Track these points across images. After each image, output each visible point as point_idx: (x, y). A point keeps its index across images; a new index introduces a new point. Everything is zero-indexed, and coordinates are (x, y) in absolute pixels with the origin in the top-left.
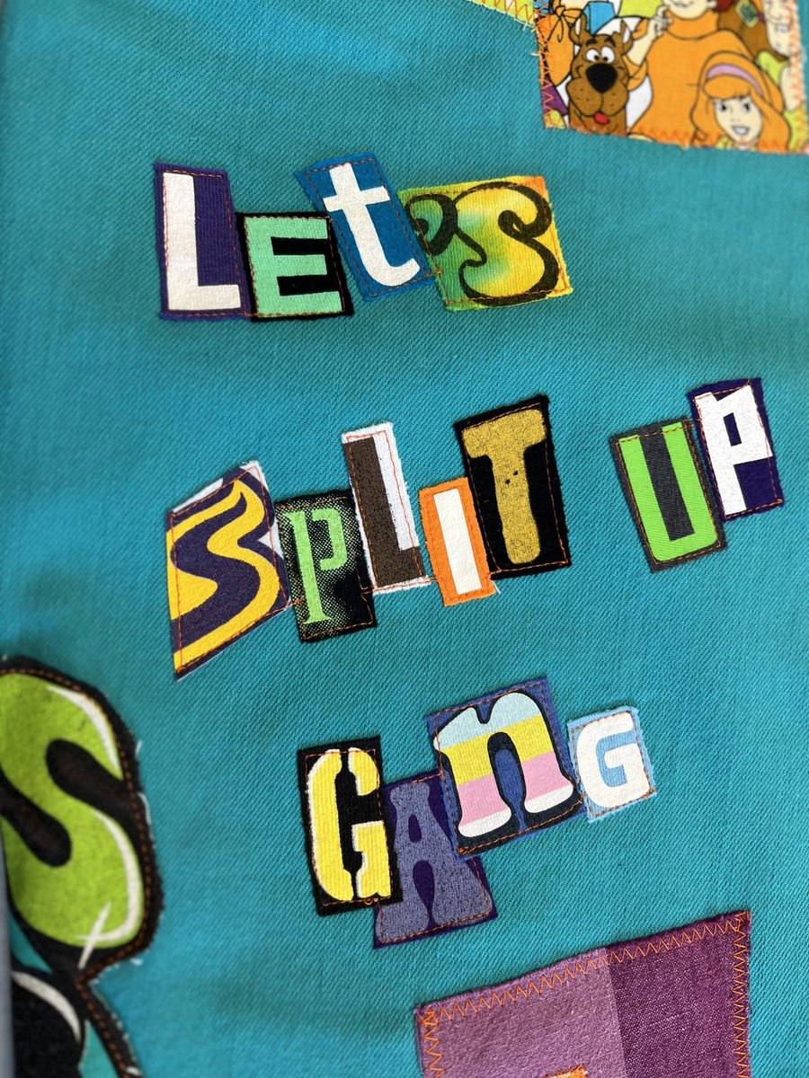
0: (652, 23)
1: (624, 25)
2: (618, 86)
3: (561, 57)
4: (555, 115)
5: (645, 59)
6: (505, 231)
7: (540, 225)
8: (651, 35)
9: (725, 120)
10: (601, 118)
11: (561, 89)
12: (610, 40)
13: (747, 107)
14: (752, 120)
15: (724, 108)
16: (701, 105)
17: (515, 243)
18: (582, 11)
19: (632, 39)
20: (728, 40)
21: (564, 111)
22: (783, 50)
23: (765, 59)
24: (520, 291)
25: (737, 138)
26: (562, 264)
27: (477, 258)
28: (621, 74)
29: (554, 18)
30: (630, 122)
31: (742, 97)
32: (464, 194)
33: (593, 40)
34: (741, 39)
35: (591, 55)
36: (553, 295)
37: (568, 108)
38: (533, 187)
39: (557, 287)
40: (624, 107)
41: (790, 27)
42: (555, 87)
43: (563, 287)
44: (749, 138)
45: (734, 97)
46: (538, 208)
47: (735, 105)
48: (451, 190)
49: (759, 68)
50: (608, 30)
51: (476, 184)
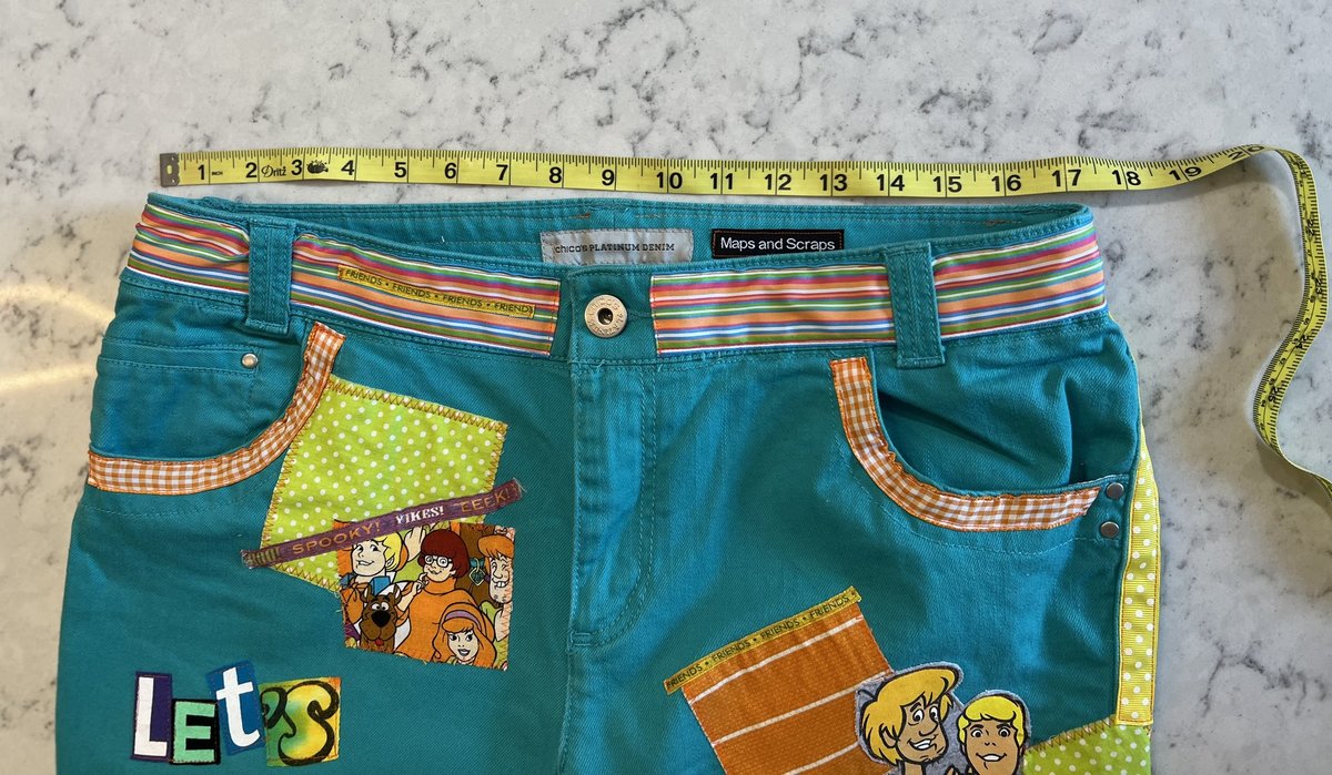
0: (416, 584)
1: (396, 588)
2: (390, 623)
3: (356, 610)
4: (352, 640)
5: (408, 607)
6: (310, 715)
7: (330, 712)
8: (414, 592)
9: (454, 645)
10: (379, 641)
11: (357, 626)
12: (386, 598)
13: (470, 637)
14: (473, 646)
15: (455, 638)
16: (440, 636)
17: (313, 723)
18: (369, 584)
19: (401, 596)
20: (462, 596)
21: (358, 638)
22: (500, 600)
23: (486, 606)
24: (309, 755)
25: (461, 657)
26: (337, 738)
27: (290, 731)
28: (393, 616)
29: (351, 590)
30: (396, 646)
31: (467, 631)
32: (294, 688)
33: (376, 598)
34: (471, 595)
35: (375, 607)
36: (326, 759)
37: (360, 636)
38: (332, 684)
39: (330, 754)
40: (394, 635)
41: (506, 583)
42: (353, 625)
43: (334, 753)
44: (467, 658)
45: (462, 631)
46: (332, 699)
47: (462, 636)
48: (286, 685)
49: (481, 612)
50: (385, 593)
51: (302, 681)
